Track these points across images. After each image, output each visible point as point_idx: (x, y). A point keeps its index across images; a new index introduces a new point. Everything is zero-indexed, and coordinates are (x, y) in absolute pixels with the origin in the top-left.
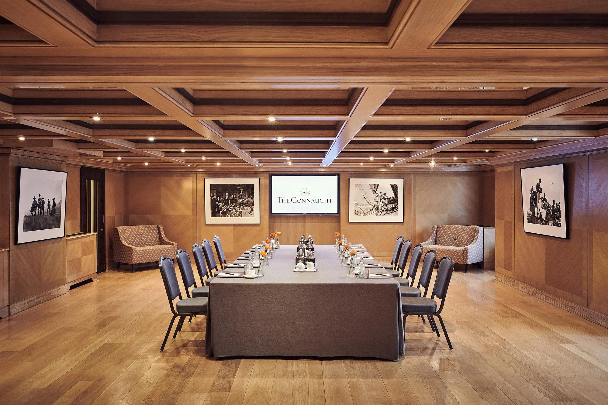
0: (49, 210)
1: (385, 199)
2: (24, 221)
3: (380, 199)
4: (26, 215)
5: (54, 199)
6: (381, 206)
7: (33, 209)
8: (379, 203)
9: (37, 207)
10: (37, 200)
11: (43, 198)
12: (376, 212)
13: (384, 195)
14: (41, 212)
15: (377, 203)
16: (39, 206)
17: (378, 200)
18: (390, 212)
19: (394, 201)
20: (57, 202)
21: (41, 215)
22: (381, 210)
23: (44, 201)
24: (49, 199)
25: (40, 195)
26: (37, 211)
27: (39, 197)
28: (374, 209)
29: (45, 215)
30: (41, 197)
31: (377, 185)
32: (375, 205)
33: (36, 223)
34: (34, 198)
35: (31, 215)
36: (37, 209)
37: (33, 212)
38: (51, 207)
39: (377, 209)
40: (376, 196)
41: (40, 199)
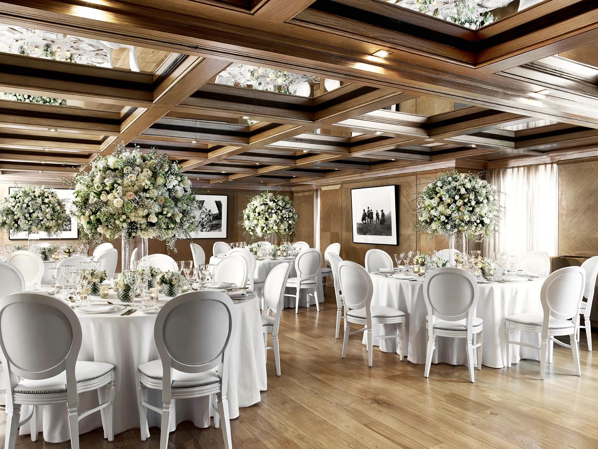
0: (379, 219)
1: (210, 215)
2: (357, 227)
3: (205, 215)
4: (359, 223)
5: (382, 211)
6: (206, 222)
7: (363, 219)
8: (204, 220)
9: (367, 217)
10: (366, 212)
11: (371, 210)
12: (201, 229)
13: (209, 211)
14: (370, 221)
15: (203, 219)
16: (368, 216)
17: (203, 216)
18: (215, 228)
19: (218, 217)
20: (386, 213)
21: (370, 223)
22: (207, 227)
23: (372, 212)
24: (377, 211)
25: (368, 208)
26: (367, 220)
27: (368, 210)
28: (199, 225)
29: (374, 224)
30: (370, 209)
31: (202, 202)
32: (200, 222)
33: (367, 229)
34: (364, 210)
35: (362, 223)
36: (367, 219)
37: (364, 221)
38: (380, 217)
39: (202, 225)
40: (201, 212)
41: (369, 211)
